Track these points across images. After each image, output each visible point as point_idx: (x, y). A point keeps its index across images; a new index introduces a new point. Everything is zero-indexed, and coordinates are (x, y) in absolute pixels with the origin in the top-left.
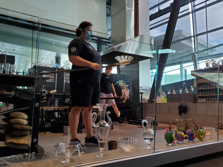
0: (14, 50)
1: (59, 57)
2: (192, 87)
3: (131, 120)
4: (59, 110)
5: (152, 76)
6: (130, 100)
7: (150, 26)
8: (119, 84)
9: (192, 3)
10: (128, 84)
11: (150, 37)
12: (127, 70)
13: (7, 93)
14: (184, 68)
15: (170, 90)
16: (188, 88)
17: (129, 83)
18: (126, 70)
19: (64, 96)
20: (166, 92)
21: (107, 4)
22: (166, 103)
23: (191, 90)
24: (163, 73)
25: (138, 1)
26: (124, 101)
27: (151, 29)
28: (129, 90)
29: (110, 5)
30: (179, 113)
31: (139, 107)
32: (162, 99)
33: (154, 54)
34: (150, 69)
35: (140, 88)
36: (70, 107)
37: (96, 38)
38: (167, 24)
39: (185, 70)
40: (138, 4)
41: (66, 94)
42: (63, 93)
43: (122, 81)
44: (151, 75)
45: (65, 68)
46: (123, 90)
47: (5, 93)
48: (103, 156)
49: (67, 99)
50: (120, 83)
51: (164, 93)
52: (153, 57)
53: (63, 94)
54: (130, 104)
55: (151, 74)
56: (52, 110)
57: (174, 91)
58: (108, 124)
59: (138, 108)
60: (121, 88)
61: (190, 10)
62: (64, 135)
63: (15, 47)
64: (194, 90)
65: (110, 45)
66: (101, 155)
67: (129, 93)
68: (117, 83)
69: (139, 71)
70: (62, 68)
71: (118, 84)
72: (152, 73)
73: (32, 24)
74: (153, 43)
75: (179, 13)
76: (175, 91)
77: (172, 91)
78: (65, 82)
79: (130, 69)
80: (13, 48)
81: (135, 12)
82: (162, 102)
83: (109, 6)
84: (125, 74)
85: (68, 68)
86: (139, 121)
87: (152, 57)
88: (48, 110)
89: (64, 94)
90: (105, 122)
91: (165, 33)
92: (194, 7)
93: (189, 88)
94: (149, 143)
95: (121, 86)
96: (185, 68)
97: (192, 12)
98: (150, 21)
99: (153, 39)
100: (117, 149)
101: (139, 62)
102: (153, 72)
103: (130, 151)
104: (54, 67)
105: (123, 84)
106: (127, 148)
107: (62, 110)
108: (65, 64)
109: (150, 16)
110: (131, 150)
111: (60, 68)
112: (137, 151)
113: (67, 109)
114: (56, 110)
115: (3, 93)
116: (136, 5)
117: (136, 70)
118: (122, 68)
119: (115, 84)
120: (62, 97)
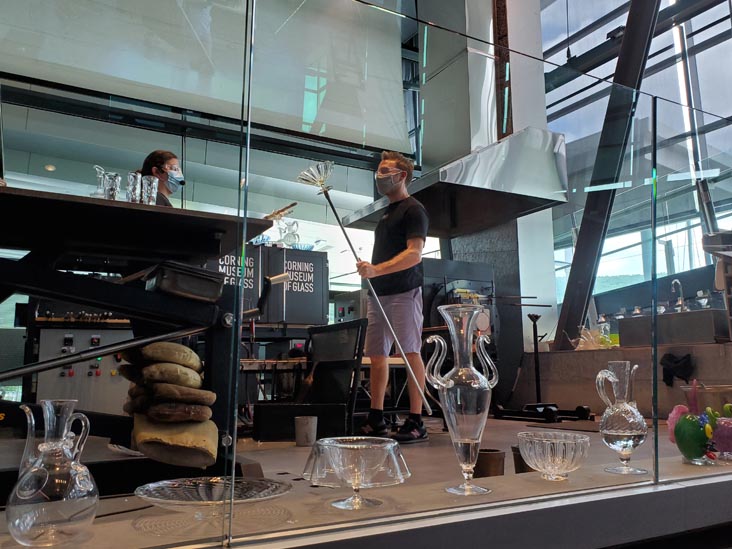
2: (700, 293)
4: (279, 367)
7: (548, 107)
8: (455, 292)
9: (683, 24)
10: (482, 291)
13: (116, 321)
14: (663, 239)
15: (623, 310)
16: (685, 300)
17: (486, 289)
18: (472, 250)
19: (284, 330)
20: (609, 317)
21: (404, 46)
22: (614, 349)
23: (700, 304)
24: (600, 255)
27: (551, 118)
28: (487, 311)
29: (415, 49)
30: (664, 380)
31: (520, 365)
32: (598, 335)
35: (523, 301)
36: (308, 359)
38: (608, 98)
39: (668, 245)
40: (506, 35)
41: (289, 327)
42: (282, 322)
43: (463, 283)
45: (285, 246)
47: (108, 321)
49: (294, 341)
50: (458, 290)
51: (603, 320)
52: (564, 200)
53: (281, 326)
56: (255, 367)
57: (638, 312)
59: (519, 369)
61: (678, 50)
62: (297, 445)
64: (708, 304)
65: (418, 174)
67: (488, 320)
68: (449, 287)
69: (517, 251)
70: (275, 245)
71: (452, 291)
73: (178, 117)
75: (647, 57)
76: (640, 310)
77: (630, 311)
79: (487, 246)
81: (496, 62)
82: (602, 347)
83: (411, 55)
84: (469, 260)
85: (292, 245)
86: (528, 407)
88: (245, 369)
89: (286, 325)
91: (601, 130)
92: (688, 37)
93: (691, 298)
96: (668, 238)
97: (683, 56)
98: (548, 90)
99: (562, 138)
101: (518, 219)
104: (251, 243)
105: (468, 291)
107: (285, 368)
108: (284, 235)
111: (270, 245)
113: (300, 364)
114: (268, 368)
115: (103, 321)
116: (499, 39)
117: (508, 247)
118: (457, 244)
119: (441, 293)
120: (279, 335)
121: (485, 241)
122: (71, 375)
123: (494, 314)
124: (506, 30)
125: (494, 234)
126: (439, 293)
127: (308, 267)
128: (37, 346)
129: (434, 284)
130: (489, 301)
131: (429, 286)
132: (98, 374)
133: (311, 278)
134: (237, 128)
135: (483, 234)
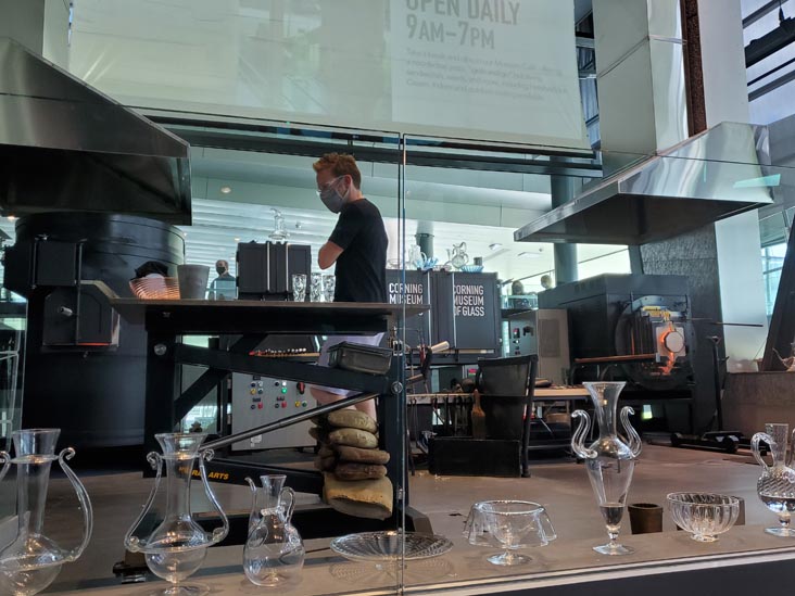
0: (297, 226)
1: (428, 235)
3: (679, 435)
5: (767, 273)
6: (687, 364)
7: (749, 84)
8: (643, 309)
10: (674, 307)
11: (752, 126)
12: (670, 257)
17: (680, 303)
18: (664, 258)
19: (456, 356)
21: (578, 34)
25: (696, 3)
26: (667, 370)
27: (752, 96)
28: (681, 330)
29: (591, 35)
33: (771, 191)
34: (762, 247)
35: (725, 320)
37: (547, 158)
40: (696, 14)
41: (460, 352)
42: (452, 348)
43: (652, 299)
44: (764, 270)
45: (453, 270)
46: (658, 329)
48: (617, 550)
49: (467, 367)
50: (648, 307)
52: (769, 201)
53: (453, 352)
54: (691, 378)
55: (764, 262)
56: (427, 401)
58: (627, 448)
60: (651, 324)
63: (299, 217)
65: (599, 174)
66: (613, 547)
68: (636, 304)
69: (716, 259)
70: (443, 270)
71: (639, 310)
72: (768, 258)
73: (345, 143)
74: (766, 148)
78: (456, 312)
79: (682, 253)
80: (295, 222)
81: (684, 46)
83: (586, 42)
84: (662, 272)
85: (461, 267)
87: (767, 200)
88: (418, 402)
89: (457, 350)
90: (618, 440)
94: (785, 514)
95: (652, 314)
98: (747, 67)
99: (765, 132)
100: (661, 531)
101: (716, 223)
102: (771, 255)
103: (714, 539)
104: (419, 269)
105: (659, 308)
106: (702, 531)
108: (452, 256)
109: (746, 48)
110: (716, 536)
111: (438, 270)
112: (742, 541)
116: (688, 18)
117: (704, 254)
118: (648, 251)
119: (627, 311)
120: (450, 360)
121: (678, 248)
122: (260, 407)
123: (689, 334)
124: (697, 8)
125: (689, 240)
126: (625, 312)
127: (477, 290)
128: (229, 381)
129: (619, 302)
130: (682, 319)
131: (613, 304)
132: (283, 406)
133: (482, 301)
134: (394, 147)
135: (677, 240)
